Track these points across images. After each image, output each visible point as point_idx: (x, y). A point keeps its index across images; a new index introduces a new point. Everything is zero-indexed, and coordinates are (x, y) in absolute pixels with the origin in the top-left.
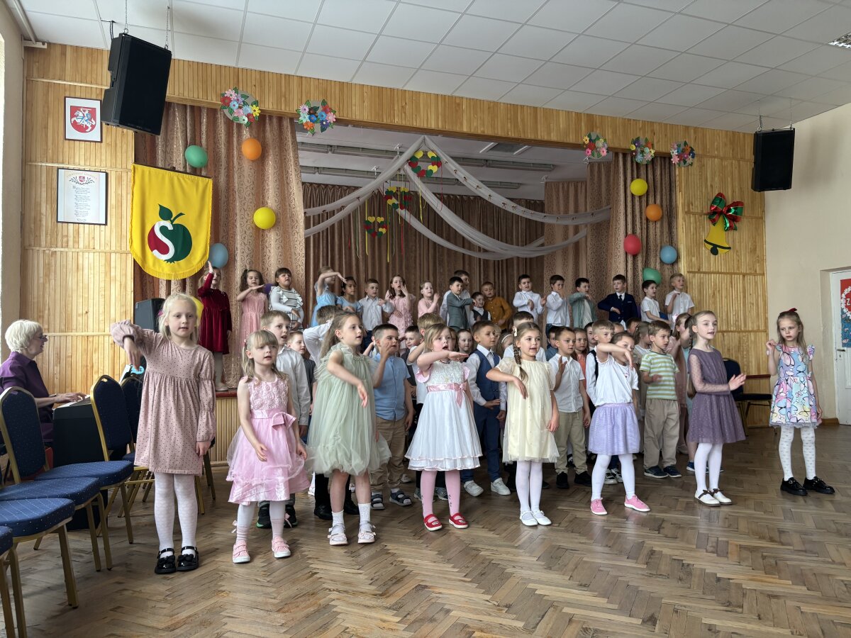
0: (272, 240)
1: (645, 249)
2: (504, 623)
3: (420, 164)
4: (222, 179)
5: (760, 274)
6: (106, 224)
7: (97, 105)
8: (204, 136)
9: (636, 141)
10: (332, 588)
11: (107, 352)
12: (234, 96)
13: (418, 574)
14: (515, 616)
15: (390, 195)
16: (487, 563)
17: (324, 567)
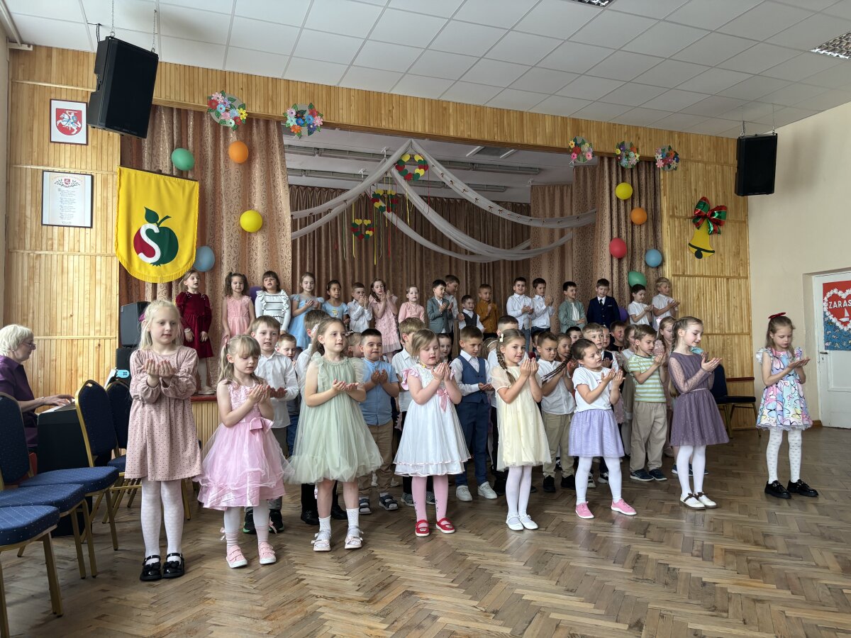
0: (259, 242)
1: (630, 252)
2: (491, 629)
3: (407, 167)
4: (209, 182)
5: (743, 278)
6: (91, 227)
7: (82, 108)
8: (191, 139)
9: (621, 146)
10: (319, 594)
11: (91, 356)
12: (221, 99)
13: (405, 580)
14: (502, 622)
15: (377, 198)
16: (474, 568)
17: (311, 573)
